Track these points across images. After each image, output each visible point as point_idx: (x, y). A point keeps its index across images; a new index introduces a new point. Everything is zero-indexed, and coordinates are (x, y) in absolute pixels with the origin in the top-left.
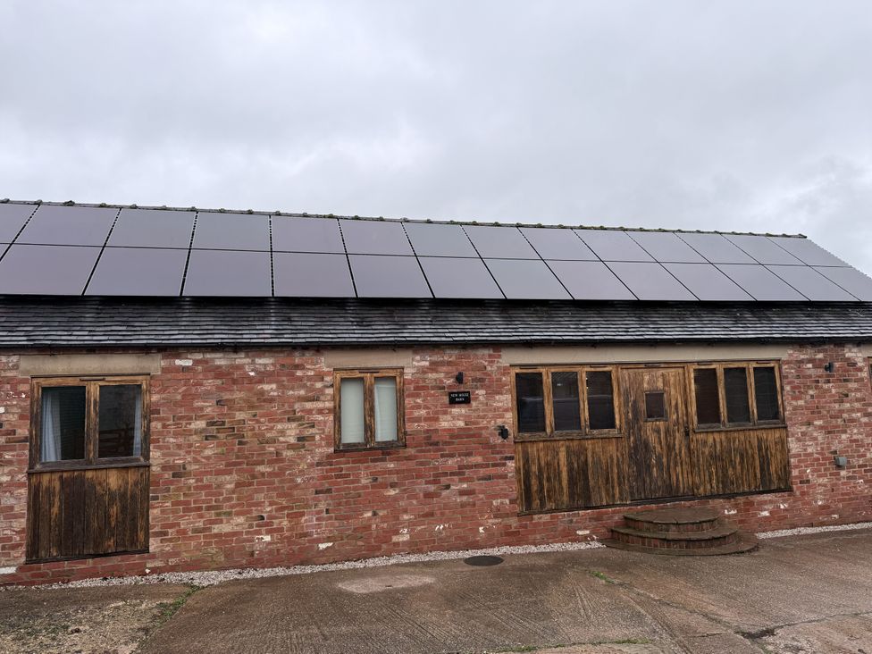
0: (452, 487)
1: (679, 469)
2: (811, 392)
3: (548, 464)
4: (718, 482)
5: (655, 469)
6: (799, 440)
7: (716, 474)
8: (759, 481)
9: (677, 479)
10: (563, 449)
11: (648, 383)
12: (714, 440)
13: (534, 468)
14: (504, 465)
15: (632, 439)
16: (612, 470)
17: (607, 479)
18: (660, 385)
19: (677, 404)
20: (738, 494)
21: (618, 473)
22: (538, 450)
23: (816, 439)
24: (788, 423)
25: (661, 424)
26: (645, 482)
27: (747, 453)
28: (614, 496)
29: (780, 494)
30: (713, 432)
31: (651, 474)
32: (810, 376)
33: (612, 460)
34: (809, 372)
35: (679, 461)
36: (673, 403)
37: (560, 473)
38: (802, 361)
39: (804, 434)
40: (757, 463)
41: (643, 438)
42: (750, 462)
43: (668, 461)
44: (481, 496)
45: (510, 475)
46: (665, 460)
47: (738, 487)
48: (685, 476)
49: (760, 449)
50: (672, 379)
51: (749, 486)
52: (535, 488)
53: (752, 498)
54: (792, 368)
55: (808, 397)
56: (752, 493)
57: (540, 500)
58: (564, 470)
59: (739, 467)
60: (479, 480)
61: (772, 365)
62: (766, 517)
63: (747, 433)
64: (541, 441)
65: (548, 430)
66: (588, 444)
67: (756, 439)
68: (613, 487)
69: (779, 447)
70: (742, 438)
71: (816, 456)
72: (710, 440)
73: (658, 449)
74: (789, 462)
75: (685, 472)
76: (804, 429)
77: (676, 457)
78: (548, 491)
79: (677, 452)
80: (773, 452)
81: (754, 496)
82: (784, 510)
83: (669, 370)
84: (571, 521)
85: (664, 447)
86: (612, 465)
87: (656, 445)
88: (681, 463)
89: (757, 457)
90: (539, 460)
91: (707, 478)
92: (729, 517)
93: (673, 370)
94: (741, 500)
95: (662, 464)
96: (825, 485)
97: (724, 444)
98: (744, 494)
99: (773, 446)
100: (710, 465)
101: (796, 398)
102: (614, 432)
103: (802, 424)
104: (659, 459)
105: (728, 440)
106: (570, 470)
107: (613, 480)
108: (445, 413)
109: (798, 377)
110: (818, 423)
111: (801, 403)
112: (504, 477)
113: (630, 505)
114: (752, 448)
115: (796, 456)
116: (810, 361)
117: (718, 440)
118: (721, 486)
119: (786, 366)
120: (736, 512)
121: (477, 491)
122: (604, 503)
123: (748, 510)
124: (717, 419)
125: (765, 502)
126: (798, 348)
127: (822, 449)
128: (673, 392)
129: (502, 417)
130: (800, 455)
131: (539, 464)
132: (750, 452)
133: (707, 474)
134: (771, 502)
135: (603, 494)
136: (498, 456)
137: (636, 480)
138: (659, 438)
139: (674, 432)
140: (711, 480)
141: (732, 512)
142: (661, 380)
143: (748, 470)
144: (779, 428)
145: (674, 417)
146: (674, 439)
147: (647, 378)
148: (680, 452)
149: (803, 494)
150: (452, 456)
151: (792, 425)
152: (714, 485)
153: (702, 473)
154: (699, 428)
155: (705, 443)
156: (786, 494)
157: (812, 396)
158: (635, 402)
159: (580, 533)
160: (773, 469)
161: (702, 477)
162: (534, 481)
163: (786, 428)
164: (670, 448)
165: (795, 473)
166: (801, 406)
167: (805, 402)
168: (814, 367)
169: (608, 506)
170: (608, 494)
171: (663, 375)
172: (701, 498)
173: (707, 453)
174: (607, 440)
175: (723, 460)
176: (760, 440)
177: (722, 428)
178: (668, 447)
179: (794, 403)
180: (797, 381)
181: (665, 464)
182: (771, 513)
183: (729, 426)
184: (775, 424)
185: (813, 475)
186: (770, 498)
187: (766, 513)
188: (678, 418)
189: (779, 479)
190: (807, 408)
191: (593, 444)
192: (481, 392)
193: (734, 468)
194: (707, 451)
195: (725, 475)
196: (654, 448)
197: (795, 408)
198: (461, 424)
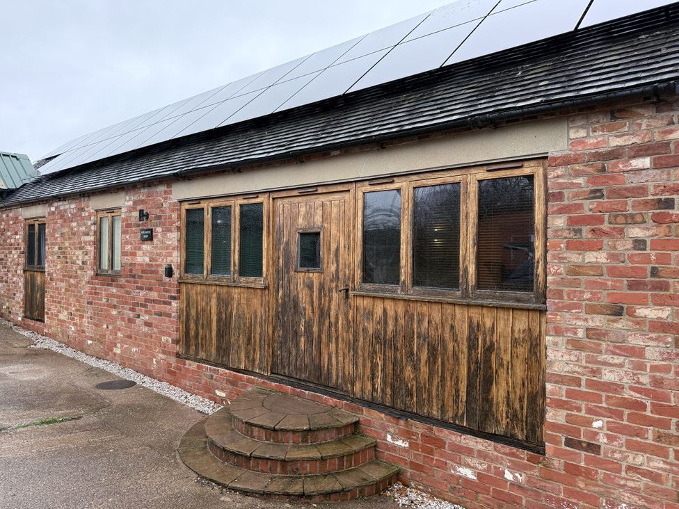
0: (141, 317)
1: (333, 347)
2: (636, 232)
3: (203, 310)
4: (384, 382)
5: (302, 339)
6: (576, 345)
7: (383, 370)
8: (462, 408)
9: (330, 359)
10: (215, 295)
11: (305, 218)
12: (385, 311)
13: (193, 312)
14: (170, 304)
15: (281, 293)
16: (255, 329)
17: (249, 339)
18: (318, 219)
19: (338, 249)
20: (417, 416)
21: (260, 334)
22: (196, 293)
23: (638, 352)
24: (550, 302)
25: (314, 277)
26: (290, 353)
27: (445, 348)
28: (254, 361)
29: (507, 449)
30: (383, 298)
31: (297, 345)
32: (642, 190)
33: (256, 317)
34: (633, 181)
35: (334, 334)
36: (333, 247)
37: (211, 322)
38: (615, 154)
39: (592, 333)
40: (464, 372)
41: (292, 296)
42: (449, 366)
43: (320, 332)
44: (155, 330)
45: (173, 315)
46: (315, 329)
47: (420, 404)
48: (341, 359)
49: (472, 345)
50: (335, 210)
51: (443, 409)
52: (192, 333)
53: (439, 432)
54: (578, 174)
55: (625, 246)
56: (443, 424)
57: (196, 346)
58: (214, 318)
59: (424, 369)
60: (155, 314)
61: (527, 171)
62: (467, 481)
63: (449, 309)
64: (198, 284)
65: (205, 272)
66: (236, 293)
67: (466, 325)
68: (254, 350)
69: (522, 351)
70: (436, 316)
71: (628, 394)
72: (379, 311)
73: (309, 312)
74: (544, 388)
75: (341, 354)
76: (597, 321)
77: (330, 327)
78: (202, 339)
79: (333, 320)
80: (506, 358)
81: (446, 431)
82: (512, 484)
83: (332, 197)
84: (212, 377)
85: (316, 310)
86: (255, 322)
87: (307, 307)
88: (337, 339)
89: (463, 359)
90: (196, 304)
91: (368, 371)
92: (394, 448)
93: (337, 196)
94: (419, 428)
95: (312, 333)
96: (654, 477)
97: (402, 321)
98: (427, 419)
99: (505, 344)
100: (375, 352)
101: (577, 245)
102: (260, 282)
103: (592, 310)
104: (309, 326)
105: (409, 316)
106: (219, 320)
107: (255, 342)
108: (140, 249)
109: (596, 194)
110: (649, 313)
111: (598, 258)
112: (169, 315)
113: (268, 378)
114: (455, 340)
115: (560, 379)
116: (640, 151)
117: (391, 313)
118: (389, 391)
119: (559, 171)
120: (406, 445)
121: (153, 325)
122: (242, 367)
123: (431, 452)
124: (393, 277)
125: (469, 452)
126: (605, 120)
127: (657, 382)
128: (334, 231)
129: (170, 255)
130: (577, 382)
131: (197, 308)
132: (450, 346)
133: (369, 365)
134: (482, 455)
135: (243, 356)
136: (167, 294)
137: (281, 348)
138: (311, 296)
139: (330, 290)
140: (373, 377)
141: (399, 443)
142: (319, 212)
143: (443, 378)
144: (528, 310)
145: (333, 268)
146: (330, 301)
147: (303, 210)
148: (337, 322)
149: (573, 470)
150: (141, 288)
151: (559, 309)
152: (379, 387)
153: (360, 361)
154: (361, 289)
155: (369, 314)
156: (524, 454)
157: (639, 244)
158: (287, 243)
159: (218, 393)
160: (499, 392)
161: (360, 367)
162: (192, 326)
163: (542, 312)
164: (324, 314)
165: (554, 416)
166: (596, 267)
167: (613, 257)
168: (657, 165)
169: (246, 371)
170: (247, 356)
171: (323, 205)
172: (354, 400)
173: (371, 332)
174: (252, 291)
175: (396, 349)
176: (474, 329)
177: (400, 293)
178: (321, 310)
179: (574, 257)
180: (588, 206)
181: (315, 335)
182: (479, 475)
183: (414, 292)
184: (518, 300)
185: (609, 438)
186: (480, 447)
187: (468, 473)
188: (337, 271)
189: (514, 417)
190: (613, 271)
191: (240, 294)
192: (159, 229)
193: (416, 368)
194: (371, 328)
195: (398, 375)
196: (305, 309)
197: (576, 270)
198: (147, 260)
